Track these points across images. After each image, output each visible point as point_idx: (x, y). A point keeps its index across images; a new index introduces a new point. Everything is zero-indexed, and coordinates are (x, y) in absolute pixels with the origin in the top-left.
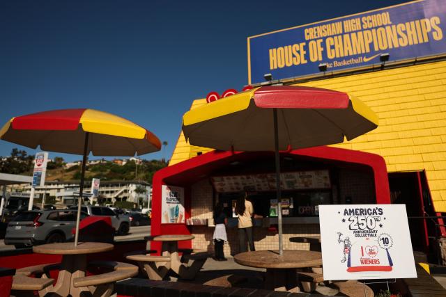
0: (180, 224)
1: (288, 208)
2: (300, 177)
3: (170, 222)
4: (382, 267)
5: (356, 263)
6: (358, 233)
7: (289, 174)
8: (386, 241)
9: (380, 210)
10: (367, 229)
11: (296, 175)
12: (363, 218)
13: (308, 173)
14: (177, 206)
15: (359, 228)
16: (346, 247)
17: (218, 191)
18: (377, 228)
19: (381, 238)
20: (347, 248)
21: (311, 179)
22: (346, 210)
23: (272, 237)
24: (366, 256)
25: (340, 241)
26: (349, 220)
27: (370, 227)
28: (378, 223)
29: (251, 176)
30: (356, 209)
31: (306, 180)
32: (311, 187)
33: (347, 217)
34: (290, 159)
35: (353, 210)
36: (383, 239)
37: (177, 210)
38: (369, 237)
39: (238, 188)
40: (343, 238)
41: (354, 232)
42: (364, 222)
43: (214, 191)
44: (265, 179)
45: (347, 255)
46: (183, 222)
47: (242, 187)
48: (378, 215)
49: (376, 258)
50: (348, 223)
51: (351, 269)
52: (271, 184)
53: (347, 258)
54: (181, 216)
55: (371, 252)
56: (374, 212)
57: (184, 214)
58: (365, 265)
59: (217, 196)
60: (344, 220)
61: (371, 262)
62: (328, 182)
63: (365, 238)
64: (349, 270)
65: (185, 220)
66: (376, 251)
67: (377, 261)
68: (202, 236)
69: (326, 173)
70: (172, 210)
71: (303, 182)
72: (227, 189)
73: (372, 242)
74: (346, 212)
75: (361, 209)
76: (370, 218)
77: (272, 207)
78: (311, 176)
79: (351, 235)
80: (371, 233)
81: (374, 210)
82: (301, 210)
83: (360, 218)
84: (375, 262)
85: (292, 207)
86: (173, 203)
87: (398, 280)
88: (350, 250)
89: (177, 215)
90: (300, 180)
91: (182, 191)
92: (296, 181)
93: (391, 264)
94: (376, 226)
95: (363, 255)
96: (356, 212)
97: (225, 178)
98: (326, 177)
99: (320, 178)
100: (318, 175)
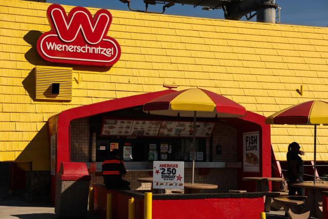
1: (167, 153)
2: (190, 126)
13: (197, 124)
21: (198, 129)
29: (147, 122)
39: (126, 132)
44: (159, 126)
62: (210, 132)
69: (212, 125)
71: (190, 131)
77: (151, 152)
78: (199, 126)
85: (170, 152)
90: (188, 129)
98: (210, 128)
99: (205, 129)
100: (206, 125)
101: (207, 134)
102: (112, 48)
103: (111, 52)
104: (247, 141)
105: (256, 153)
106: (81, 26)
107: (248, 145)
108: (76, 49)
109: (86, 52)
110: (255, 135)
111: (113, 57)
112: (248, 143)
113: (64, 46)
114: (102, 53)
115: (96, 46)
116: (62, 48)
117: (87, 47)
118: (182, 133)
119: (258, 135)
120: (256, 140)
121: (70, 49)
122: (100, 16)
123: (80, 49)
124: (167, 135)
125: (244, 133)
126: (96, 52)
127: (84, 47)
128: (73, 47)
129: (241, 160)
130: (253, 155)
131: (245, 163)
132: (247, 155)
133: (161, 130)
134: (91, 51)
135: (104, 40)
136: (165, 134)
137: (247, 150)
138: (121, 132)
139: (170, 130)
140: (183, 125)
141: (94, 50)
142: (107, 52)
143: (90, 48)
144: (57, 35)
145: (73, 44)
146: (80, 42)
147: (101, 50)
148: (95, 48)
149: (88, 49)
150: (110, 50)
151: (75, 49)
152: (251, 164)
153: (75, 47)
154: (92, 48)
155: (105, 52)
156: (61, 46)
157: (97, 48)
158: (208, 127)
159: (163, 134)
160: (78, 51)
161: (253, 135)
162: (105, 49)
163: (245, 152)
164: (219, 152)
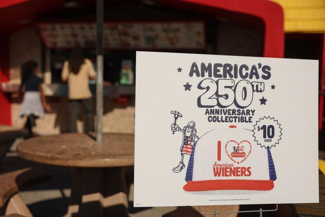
4: (255, 181)
5: (203, 172)
6: (214, 114)
8: (268, 131)
9: (266, 69)
10: (234, 107)
11: (159, 27)
12: (229, 83)
15: (219, 104)
16: (186, 140)
17: (49, 44)
18: (256, 105)
19: (261, 125)
20: (189, 144)
22: (194, 65)
24: (226, 160)
25: (175, 128)
26: (199, 87)
27: (241, 103)
28: (258, 96)
30: (217, 65)
32: (178, 45)
33: (195, 80)
35: (210, 65)
36: (264, 127)
38: (237, 124)
39: (77, 43)
40: (182, 123)
41: (207, 112)
42: (230, 92)
43: (43, 46)
45: (187, 158)
47: (82, 41)
48: (261, 80)
49: (245, 165)
50: (195, 92)
51: (192, 185)
52: (123, 38)
53: (186, 163)
55: (237, 153)
56: (254, 73)
58: (222, 178)
59: (48, 53)
60: (188, 87)
61: (235, 172)
63: (230, 124)
64: (186, 188)
66: (246, 151)
67: (246, 171)
71: (167, 38)
72: (61, 43)
73: (242, 132)
74: (194, 70)
75: (227, 65)
76: (243, 84)
79: (200, 117)
80: (242, 114)
81: (254, 67)
83: (223, 83)
84: (243, 173)
87: (282, 207)
88: (193, 149)
92: (157, 36)
93: (273, 176)
94: (252, 102)
95: (219, 159)
96: (216, 71)
97: (57, 26)
98: (199, 33)
138: (70, 43)
158: (194, 31)
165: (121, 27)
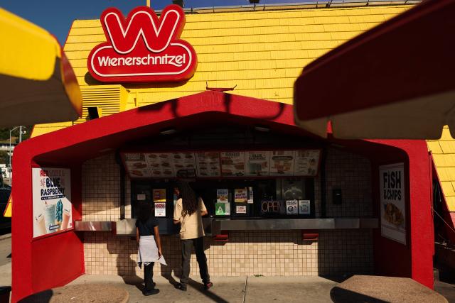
0: (66, 232)
1: (245, 204)
2: (274, 158)
3: (48, 232)
7: (256, 153)
11: (268, 155)
13: (286, 153)
14: (60, 202)
17: (131, 174)
21: (290, 162)
23: (220, 247)
29: (193, 154)
31: (282, 163)
32: (286, 173)
34: (267, 130)
37: (60, 208)
39: (168, 172)
44: (217, 160)
46: (69, 227)
47: (174, 171)
54: (67, 218)
57: (71, 214)
59: (128, 183)
62: (315, 167)
65: (74, 224)
68: (103, 246)
69: (315, 155)
70: (51, 210)
71: (276, 166)
72: (148, 173)
77: (219, 201)
78: (291, 158)
82: (265, 207)
85: (251, 201)
86: (53, 198)
89: (60, 218)
90: (273, 163)
91: (66, 174)
92: (265, 165)
97: (147, 156)
98: (313, 161)
99: (304, 161)
100: (303, 156)
101: (309, 170)
102: (184, 55)
103: (182, 60)
104: (385, 180)
105: (400, 205)
106: (141, 31)
107: (387, 189)
108: (136, 61)
109: (149, 63)
110: (398, 170)
111: (184, 66)
112: (387, 184)
113: (119, 59)
114: (170, 62)
115: (162, 54)
116: (117, 62)
117: (149, 57)
118: (263, 170)
119: (402, 170)
120: (399, 181)
121: (127, 62)
122: (167, 14)
123: (140, 61)
124: (237, 174)
125: (380, 167)
126: (162, 62)
127: (146, 58)
128: (131, 59)
129: (377, 214)
130: (395, 209)
131: (384, 221)
132: (386, 206)
133: (225, 167)
134: (155, 62)
135: (172, 44)
136: (234, 173)
137: (385, 198)
138: (159, 173)
139: (241, 166)
140: (260, 157)
141: (158, 59)
142: (177, 61)
143: (152, 58)
144: (111, 47)
145: (131, 55)
146: (141, 51)
147: (169, 59)
148: (160, 57)
149: (151, 60)
150: (181, 57)
151: (134, 61)
152: (392, 226)
153: (134, 58)
154: (156, 58)
155: (174, 61)
156: (116, 59)
157: (163, 57)
158: (308, 158)
159: (231, 174)
160: (137, 64)
161: (395, 170)
162: (173, 57)
163: (384, 201)
164: (338, 201)
165: (223, 155)
